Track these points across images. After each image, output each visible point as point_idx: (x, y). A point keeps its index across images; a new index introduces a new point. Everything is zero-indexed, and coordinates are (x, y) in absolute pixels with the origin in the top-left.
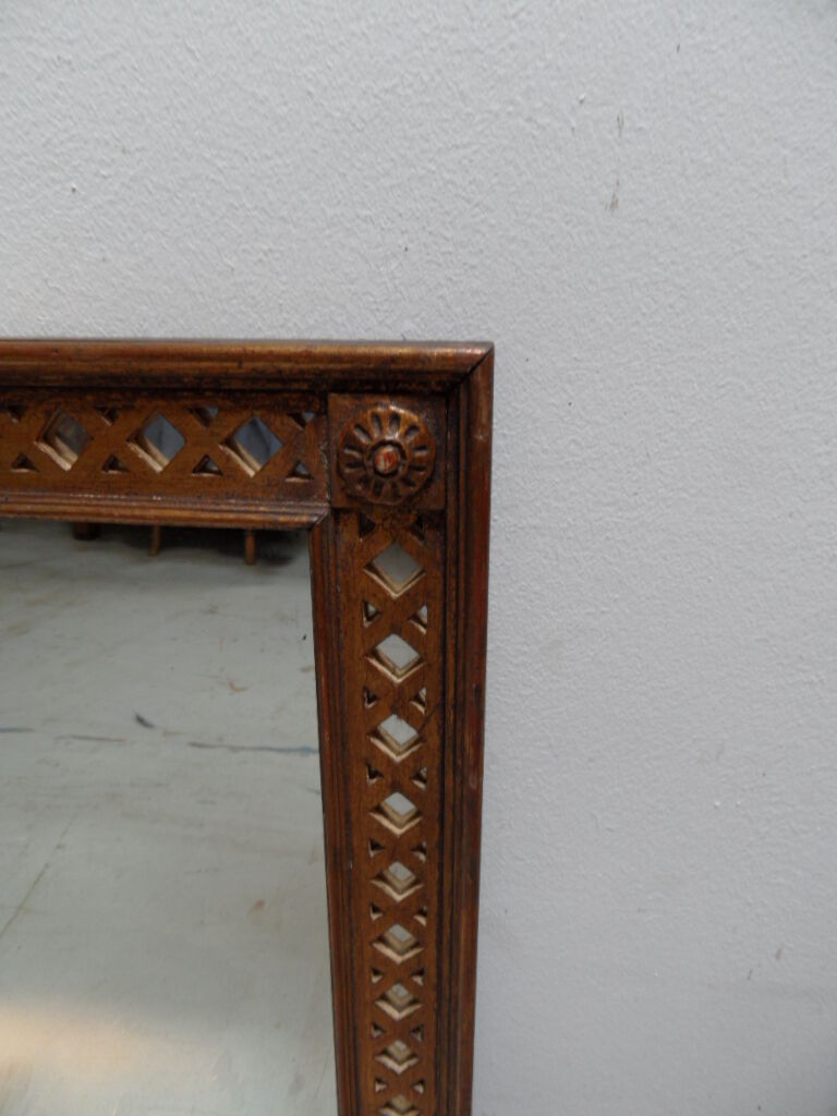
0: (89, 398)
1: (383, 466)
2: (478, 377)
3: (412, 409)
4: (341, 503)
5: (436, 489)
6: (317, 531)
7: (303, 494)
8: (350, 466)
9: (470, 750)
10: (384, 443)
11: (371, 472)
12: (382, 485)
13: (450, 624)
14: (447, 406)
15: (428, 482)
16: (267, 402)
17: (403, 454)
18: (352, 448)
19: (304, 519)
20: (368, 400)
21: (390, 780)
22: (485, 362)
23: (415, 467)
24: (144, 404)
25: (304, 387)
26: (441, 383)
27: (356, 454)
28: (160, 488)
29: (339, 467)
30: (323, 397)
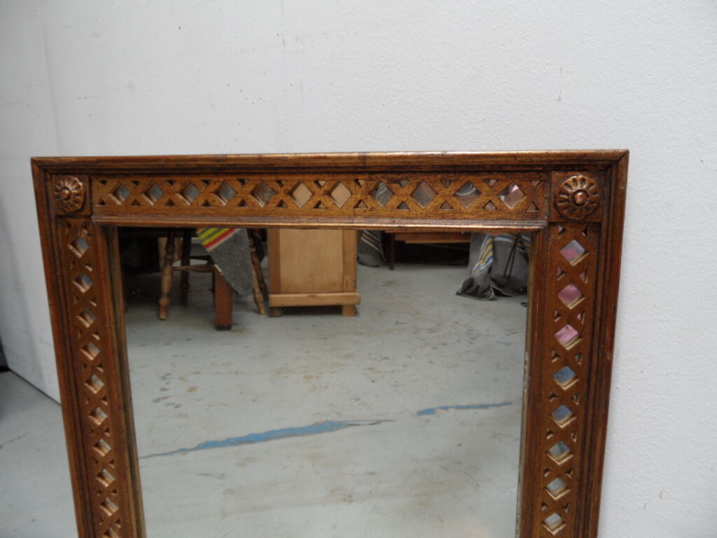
0: (439, 176)
1: (579, 200)
2: (622, 162)
3: (590, 177)
4: (554, 219)
6: (541, 232)
7: (534, 217)
8: (561, 202)
9: (608, 338)
10: (578, 191)
11: (572, 203)
12: (576, 210)
13: (601, 277)
14: (605, 175)
15: (596, 209)
16: (521, 176)
17: (587, 196)
18: (563, 194)
19: (536, 227)
20: (570, 173)
21: (563, 359)
22: (625, 155)
23: (592, 202)
24: (464, 178)
25: (541, 169)
26: (603, 165)
27: (565, 197)
28: (466, 216)
29: (555, 203)
30: (548, 173)
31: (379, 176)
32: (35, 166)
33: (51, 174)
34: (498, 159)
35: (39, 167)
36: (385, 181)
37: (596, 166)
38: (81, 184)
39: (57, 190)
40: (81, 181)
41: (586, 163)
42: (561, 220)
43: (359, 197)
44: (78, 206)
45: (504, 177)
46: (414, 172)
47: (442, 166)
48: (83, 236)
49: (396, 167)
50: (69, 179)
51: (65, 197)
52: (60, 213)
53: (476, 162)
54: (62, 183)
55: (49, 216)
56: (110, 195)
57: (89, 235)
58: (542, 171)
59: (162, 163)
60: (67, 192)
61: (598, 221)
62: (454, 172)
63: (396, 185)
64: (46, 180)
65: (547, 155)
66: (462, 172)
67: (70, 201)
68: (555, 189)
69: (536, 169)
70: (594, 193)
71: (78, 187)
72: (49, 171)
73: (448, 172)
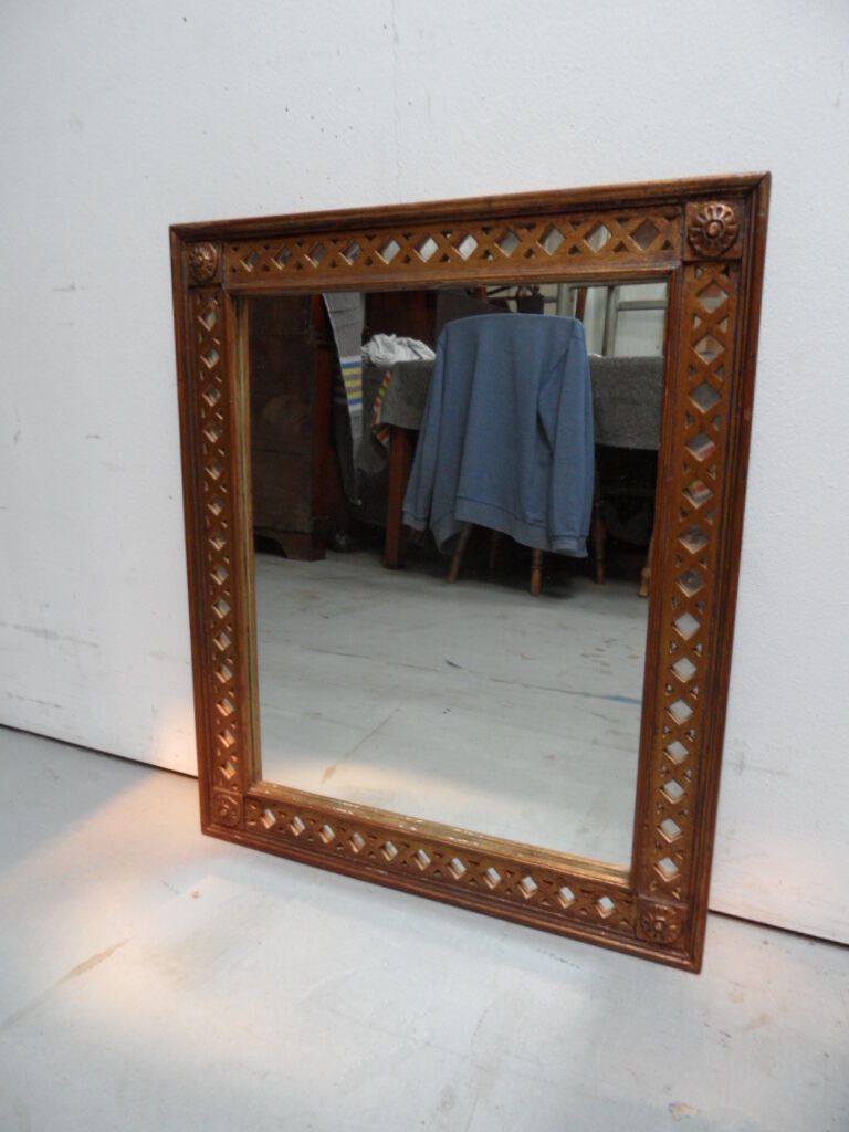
0: (568, 218)
1: (712, 231)
2: (763, 185)
3: (728, 206)
4: (688, 257)
5: (737, 247)
6: (673, 273)
7: (669, 258)
8: (694, 236)
10: (713, 221)
11: (705, 237)
12: (710, 243)
14: (746, 202)
15: (734, 242)
16: (655, 211)
17: (723, 226)
18: (697, 226)
19: (668, 267)
20: (706, 204)
21: (698, 424)
22: (767, 177)
23: (728, 233)
24: (594, 218)
25: (674, 201)
26: (743, 192)
27: (698, 229)
29: (688, 238)
30: (683, 205)
31: (505, 221)
32: (174, 235)
34: (628, 193)
35: (177, 234)
36: (512, 227)
37: (735, 193)
38: (215, 251)
39: (192, 259)
40: (214, 247)
41: (723, 190)
42: (696, 259)
44: (210, 273)
45: (635, 214)
46: (541, 215)
47: (570, 205)
48: (213, 307)
49: (522, 209)
50: (204, 246)
51: (199, 262)
52: (193, 282)
53: (606, 196)
54: (196, 250)
55: (182, 286)
56: (241, 262)
57: (219, 306)
58: (676, 204)
59: (292, 222)
60: (201, 259)
61: (737, 257)
62: (584, 212)
63: (525, 231)
64: (182, 249)
65: (681, 184)
66: (591, 211)
67: (203, 267)
68: (688, 222)
69: (670, 201)
70: (731, 223)
71: (211, 254)
72: (186, 238)
73: (578, 212)
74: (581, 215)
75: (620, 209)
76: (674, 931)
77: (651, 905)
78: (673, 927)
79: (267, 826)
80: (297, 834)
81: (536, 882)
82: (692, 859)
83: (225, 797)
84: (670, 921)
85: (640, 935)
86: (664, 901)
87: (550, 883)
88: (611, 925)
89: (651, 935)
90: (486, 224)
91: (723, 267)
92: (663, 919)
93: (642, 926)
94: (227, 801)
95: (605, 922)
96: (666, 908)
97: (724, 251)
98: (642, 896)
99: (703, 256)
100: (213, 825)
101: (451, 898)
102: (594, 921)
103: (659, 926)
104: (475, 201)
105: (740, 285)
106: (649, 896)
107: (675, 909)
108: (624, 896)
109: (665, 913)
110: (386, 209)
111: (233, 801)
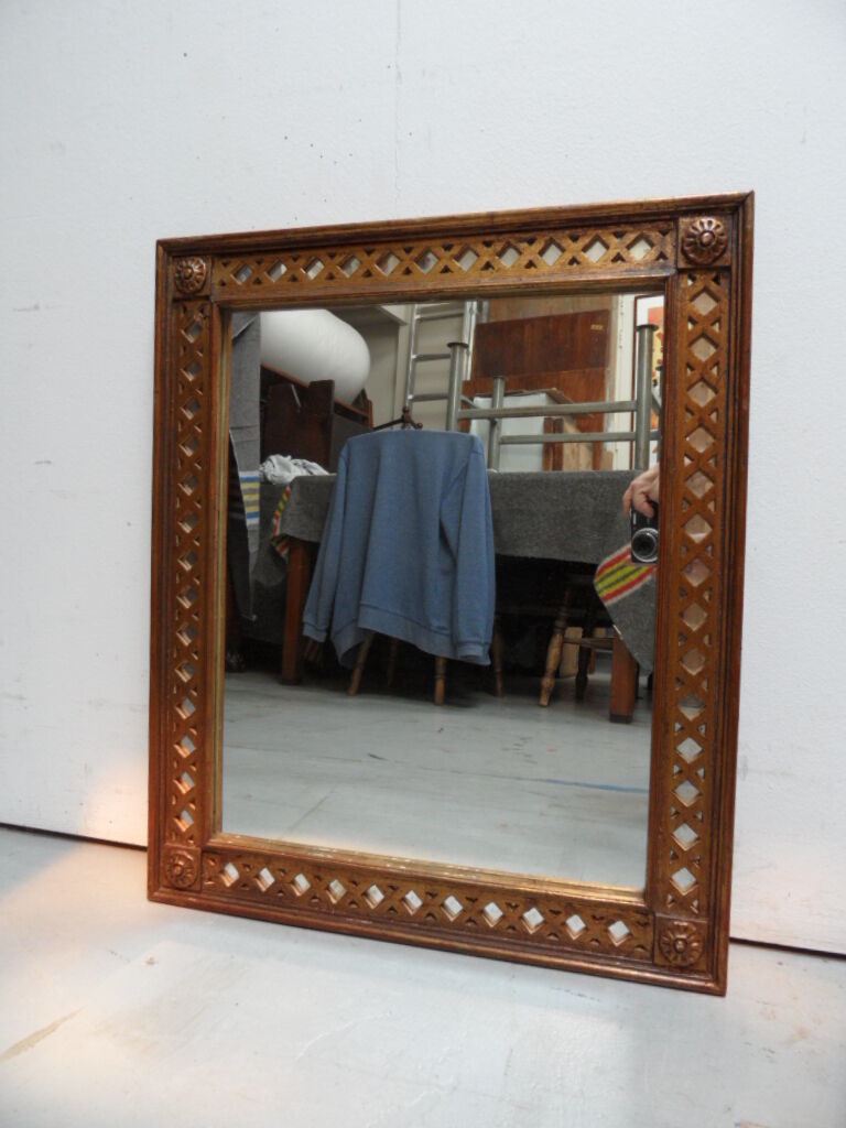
1: (705, 240)
2: (748, 201)
3: (718, 220)
4: (682, 265)
5: (727, 255)
6: (669, 281)
7: (663, 267)
8: (688, 246)
10: (705, 232)
11: (699, 245)
12: (703, 252)
13: (733, 323)
14: (734, 217)
15: (724, 251)
16: (650, 227)
17: (714, 236)
18: (690, 237)
19: (664, 274)
20: (697, 218)
22: (751, 195)
23: (719, 243)
24: (591, 233)
25: (668, 217)
26: (730, 208)
27: (692, 240)
28: (594, 270)
29: (682, 248)
30: (676, 221)
31: (506, 236)
32: (160, 248)
33: (174, 257)
34: (625, 208)
35: (164, 250)
36: (512, 241)
37: (723, 210)
38: (204, 265)
39: (179, 272)
40: (204, 261)
41: (711, 206)
42: (689, 266)
43: (486, 259)
44: (198, 286)
45: (631, 229)
46: (542, 230)
48: (198, 320)
49: (525, 224)
50: (193, 260)
51: (187, 275)
52: (178, 295)
53: (604, 213)
54: (185, 263)
55: (167, 299)
56: (232, 276)
58: (670, 220)
59: (289, 236)
60: (190, 271)
61: (727, 264)
62: (582, 227)
63: (525, 245)
64: (168, 263)
65: (674, 202)
66: (589, 226)
67: (191, 279)
68: (681, 235)
69: (663, 217)
70: (722, 235)
71: (201, 267)
72: (173, 252)
73: (577, 227)
74: (579, 230)
75: (618, 224)
76: (695, 949)
77: (670, 924)
78: (695, 944)
79: (228, 884)
80: (264, 889)
81: (542, 914)
82: (710, 866)
83: (180, 852)
84: (692, 938)
85: (658, 960)
86: (683, 918)
87: (557, 913)
88: (625, 953)
89: (671, 957)
90: (488, 239)
91: (714, 275)
92: (684, 936)
93: (660, 948)
94: (182, 857)
95: (619, 950)
96: (685, 924)
97: (716, 259)
98: (658, 915)
99: (696, 264)
100: (162, 889)
101: (446, 943)
102: (606, 951)
103: (680, 945)
104: (478, 217)
105: (730, 290)
106: (665, 913)
107: (695, 924)
108: (638, 917)
109: (686, 929)
110: (388, 224)
111: (189, 857)
